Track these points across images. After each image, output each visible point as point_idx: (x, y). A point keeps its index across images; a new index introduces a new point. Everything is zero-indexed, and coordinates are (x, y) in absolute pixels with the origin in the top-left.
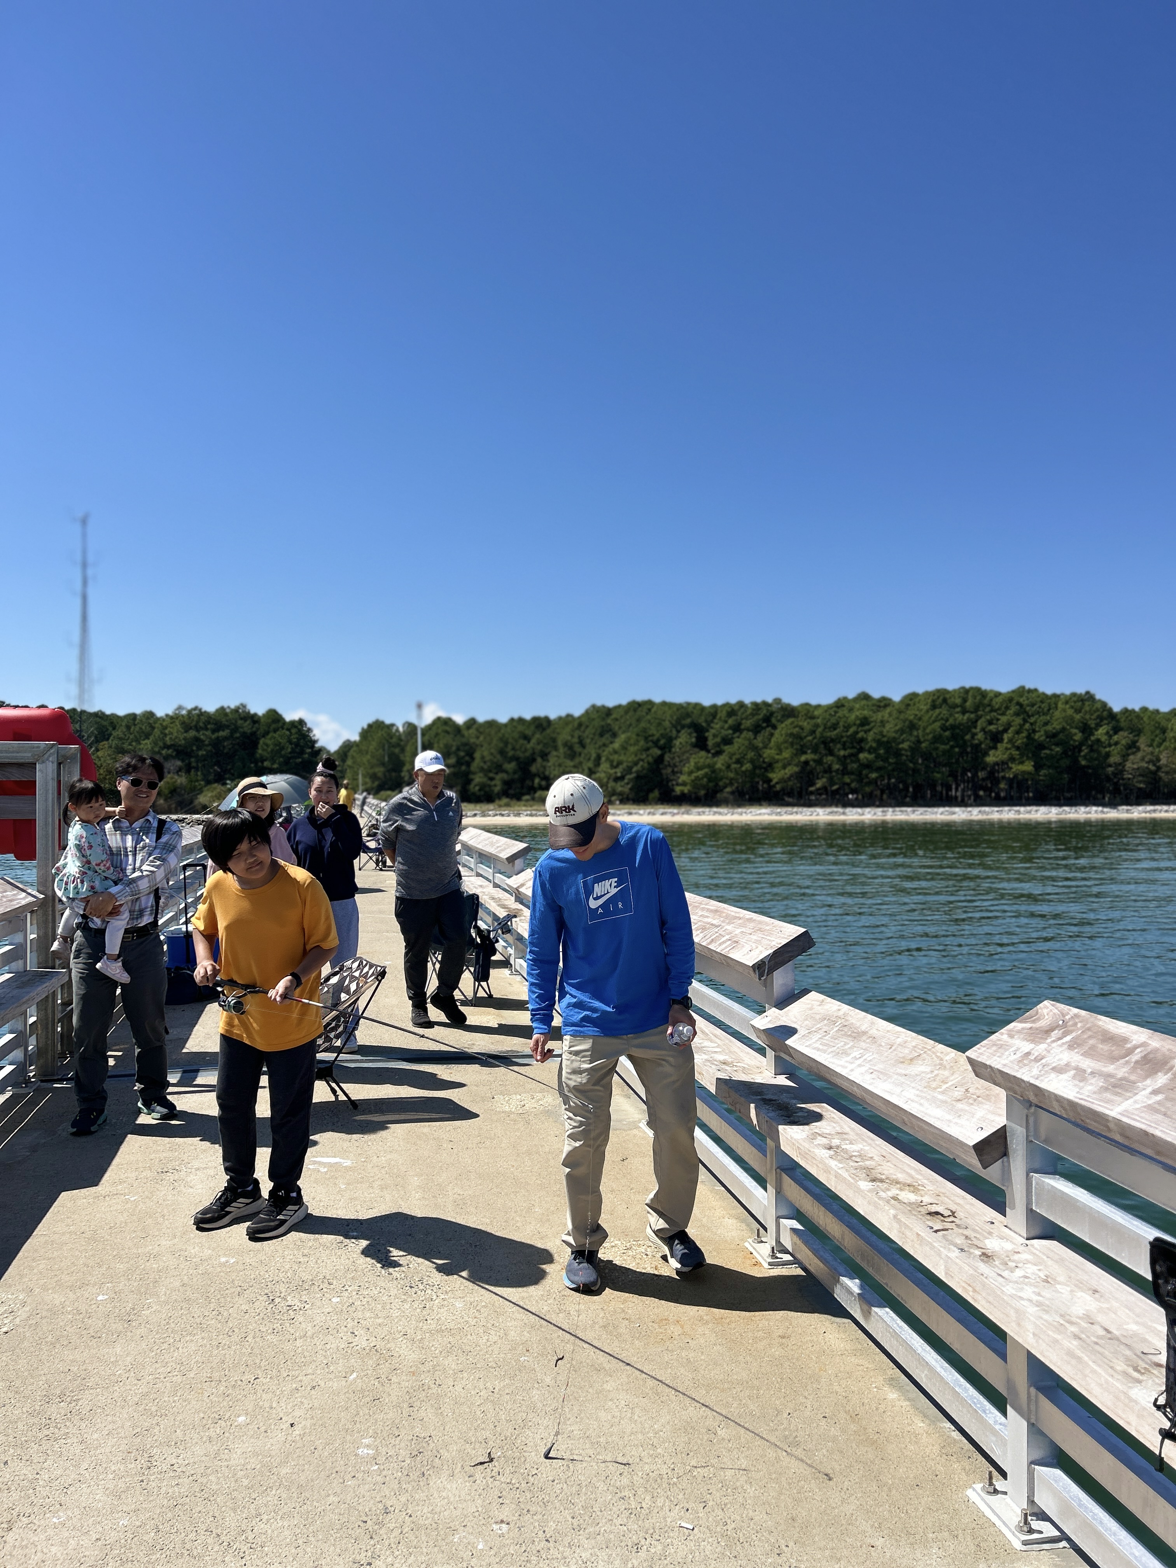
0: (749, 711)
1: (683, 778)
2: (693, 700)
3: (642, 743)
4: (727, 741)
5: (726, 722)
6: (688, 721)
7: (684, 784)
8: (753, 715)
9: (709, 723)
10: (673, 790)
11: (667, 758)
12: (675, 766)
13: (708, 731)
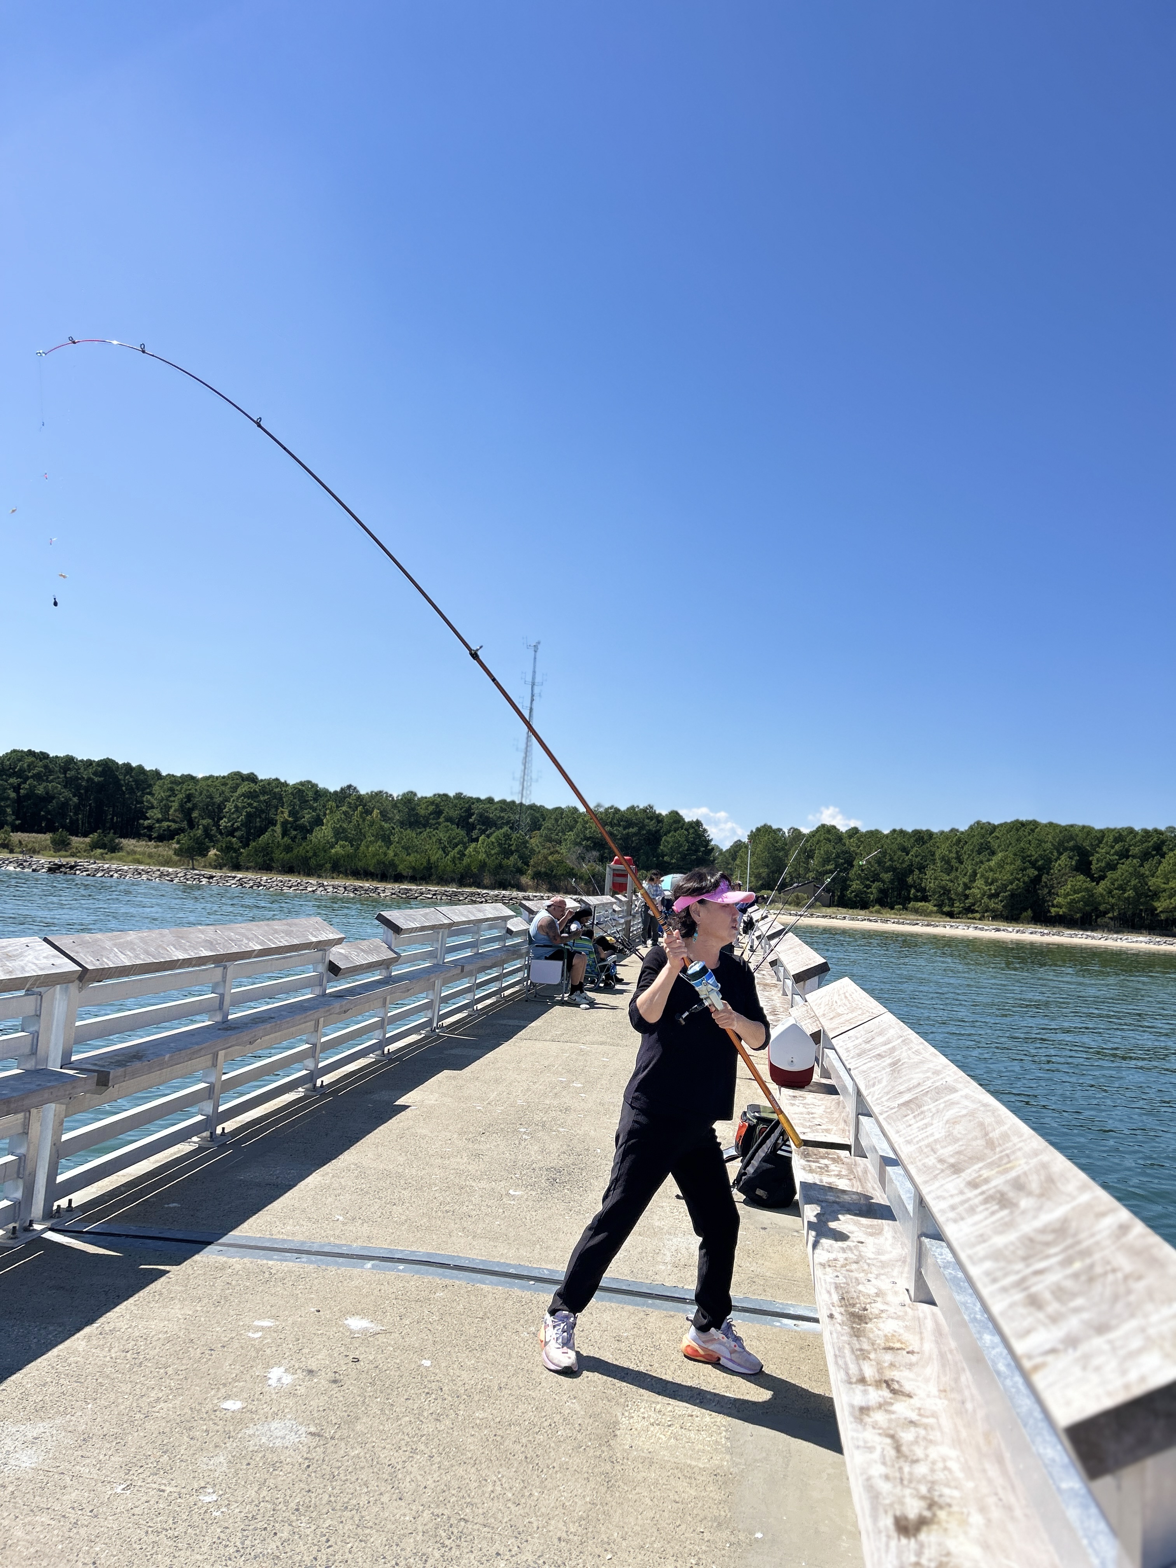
0: (1138, 838)
1: (1059, 900)
2: (1080, 822)
3: (1019, 862)
4: (1112, 867)
5: (1113, 847)
6: (1072, 843)
7: (1059, 906)
8: (1142, 842)
9: (1095, 847)
10: (1050, 912)
11: (1044, 879)
12: (1053, 888)
13: (1093, 855)
